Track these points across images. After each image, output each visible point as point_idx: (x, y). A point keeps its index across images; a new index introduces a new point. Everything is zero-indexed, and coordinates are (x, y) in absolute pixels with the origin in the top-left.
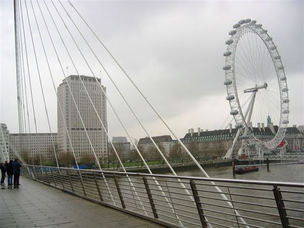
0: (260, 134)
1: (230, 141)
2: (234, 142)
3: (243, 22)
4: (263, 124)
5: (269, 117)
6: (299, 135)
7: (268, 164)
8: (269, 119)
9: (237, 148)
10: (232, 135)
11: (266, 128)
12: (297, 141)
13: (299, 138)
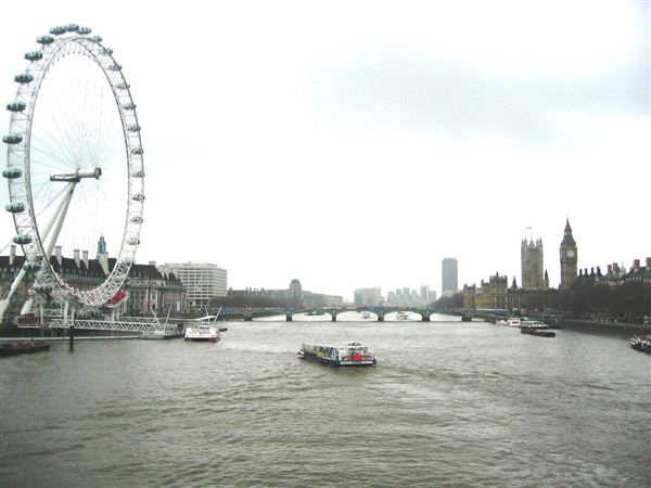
0: (77, 273)
1: (6, 283)
2: (14, 286)
3: (75, 29)
4: (86, 252)
5: (102, 239)
6: (159, 283)
7: (72, 337)
8: (102, 245)
9: (21, 300)
10: (12, 270)
11: (90, 262)
12: (154, 293)
13: (159, 289)
